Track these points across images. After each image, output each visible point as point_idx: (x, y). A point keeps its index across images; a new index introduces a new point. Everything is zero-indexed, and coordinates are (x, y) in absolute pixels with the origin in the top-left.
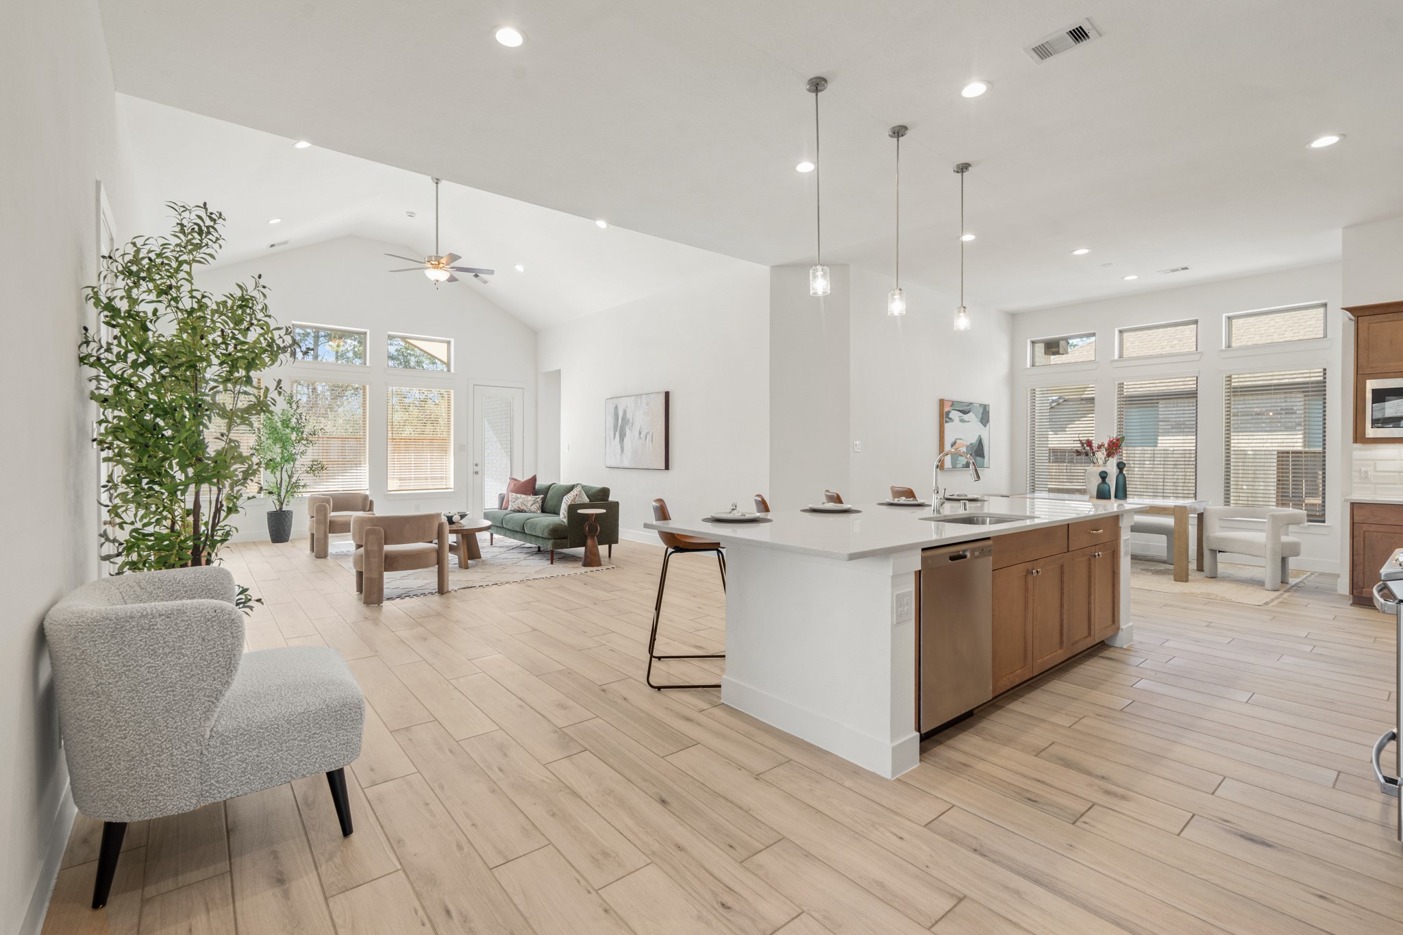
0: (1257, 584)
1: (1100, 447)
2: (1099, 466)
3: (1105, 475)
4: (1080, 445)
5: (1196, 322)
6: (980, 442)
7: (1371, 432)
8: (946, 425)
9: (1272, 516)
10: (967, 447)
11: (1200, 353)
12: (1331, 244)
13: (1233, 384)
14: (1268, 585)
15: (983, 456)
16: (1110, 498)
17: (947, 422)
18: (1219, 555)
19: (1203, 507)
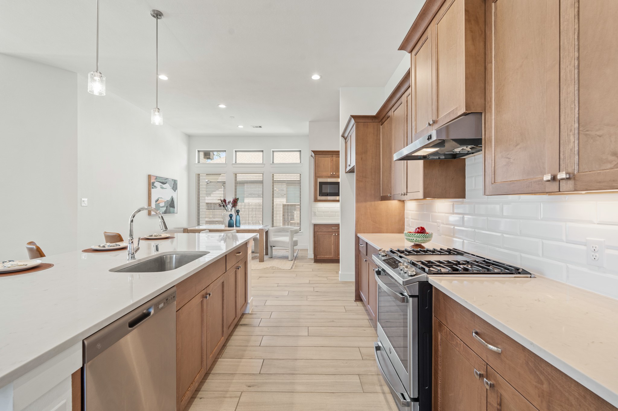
0: (285, 258)
1: (229, 203)
2: (229, 212)
3: (232, 216)
4: (220, 202)
5: (262, 151)
6: (172, 200)
7: (320, 198)
8: (153, 190)
9: (291, 231)
10: (165, 202)
11: (264, 164)
12: (304, 128)
13: (274, 179)
14: (290, 259)
15: (174, 207)
16: (233, 227)
17: (153, 188)
18: (273, 248)
19: (266, 229)
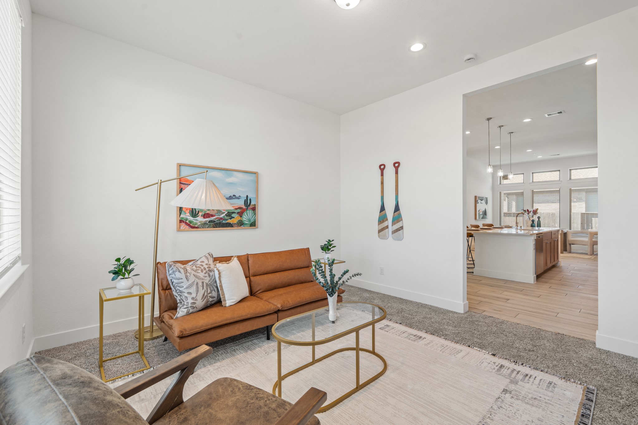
0: (584, 254)
1: (530, 212)
2: (531, 218)
3: (534, 221)
5: (559, 171)
11: (561, 181)
14: (589, 254)
16: (535, 227)
18: (572, 246)
19: (565, 231)
